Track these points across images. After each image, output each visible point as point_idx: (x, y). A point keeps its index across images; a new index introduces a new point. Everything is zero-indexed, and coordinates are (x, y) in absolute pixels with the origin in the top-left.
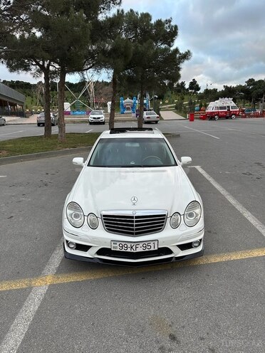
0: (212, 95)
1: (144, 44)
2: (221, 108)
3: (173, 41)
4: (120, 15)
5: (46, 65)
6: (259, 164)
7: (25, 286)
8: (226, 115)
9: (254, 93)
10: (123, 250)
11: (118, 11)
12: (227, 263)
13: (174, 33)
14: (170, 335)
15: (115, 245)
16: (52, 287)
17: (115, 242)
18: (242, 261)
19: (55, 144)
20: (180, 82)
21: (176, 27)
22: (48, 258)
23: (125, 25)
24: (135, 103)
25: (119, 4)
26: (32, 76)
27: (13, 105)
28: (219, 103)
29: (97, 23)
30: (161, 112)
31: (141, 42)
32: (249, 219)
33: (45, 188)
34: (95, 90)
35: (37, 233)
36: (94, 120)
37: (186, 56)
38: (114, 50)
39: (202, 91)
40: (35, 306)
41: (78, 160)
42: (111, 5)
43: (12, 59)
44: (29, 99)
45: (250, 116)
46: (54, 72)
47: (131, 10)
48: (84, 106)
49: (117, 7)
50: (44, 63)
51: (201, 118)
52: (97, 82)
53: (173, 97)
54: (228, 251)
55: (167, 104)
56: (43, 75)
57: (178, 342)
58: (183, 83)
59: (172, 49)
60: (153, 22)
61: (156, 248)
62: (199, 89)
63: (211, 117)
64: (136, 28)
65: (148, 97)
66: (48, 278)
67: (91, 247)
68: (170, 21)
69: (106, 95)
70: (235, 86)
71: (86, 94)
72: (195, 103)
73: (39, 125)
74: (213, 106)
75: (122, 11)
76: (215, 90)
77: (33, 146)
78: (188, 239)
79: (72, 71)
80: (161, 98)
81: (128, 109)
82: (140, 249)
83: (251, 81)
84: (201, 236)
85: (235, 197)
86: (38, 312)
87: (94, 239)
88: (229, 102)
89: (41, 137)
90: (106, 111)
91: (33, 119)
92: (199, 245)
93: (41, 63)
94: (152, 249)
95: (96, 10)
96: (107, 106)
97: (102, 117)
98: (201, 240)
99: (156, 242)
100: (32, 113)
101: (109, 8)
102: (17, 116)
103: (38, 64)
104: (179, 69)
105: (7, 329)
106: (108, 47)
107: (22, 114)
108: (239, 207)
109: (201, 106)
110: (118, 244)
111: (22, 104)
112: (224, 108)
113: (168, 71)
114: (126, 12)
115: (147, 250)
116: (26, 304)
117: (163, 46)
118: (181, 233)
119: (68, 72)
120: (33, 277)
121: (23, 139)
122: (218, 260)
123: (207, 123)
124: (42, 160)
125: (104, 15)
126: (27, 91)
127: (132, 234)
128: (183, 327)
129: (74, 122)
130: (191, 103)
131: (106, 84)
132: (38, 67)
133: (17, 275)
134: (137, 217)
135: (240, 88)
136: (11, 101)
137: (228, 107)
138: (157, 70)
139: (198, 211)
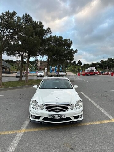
0: (87, 66)
1: (60, 47)
2: (91, 71)
3: (71, 46)
4: (51, 37)
5: (22, 54)
6: (106, 92)
7: (14, 133)
8: (93, 74)
9: (103, 66)
10: (53, 118)
11: (50, 36)
12: (93, 125)
13: (71, 43)
14: (71, 148)
15: (50, 116)
16: (25, 133)
17: (50, 115)
18: (98, 124)
19: (24, 84)
20: (74, 61)
21: (72, 41)
22: (23, 123)
23: (53, 40)
24: (56, 69)
25: (51, 33)
26: (16, 58)
27: (6, 69)
28: (90, 69)
29: (43, 40)
30: (66, 72)
31: (59, 46)
32: (102, 110)
33: (20, 99)
34: (40, 64)
35: (18, 115)
36: (39, 75)
37: (76, 51)
38: (49, 49)
39: (82, 65)
40: (19, 139)
41: (35, 87)
42: (48, 34)
43: (9, 52)
44: (12, 67)
45: (103, 74)
46: (25, 56)
47: (55, 36)
48: (35, 70)
49: (50, 35)
50: (21, 53)
51: (83, 75)
52: (41, 61)
53: (71, 67)
54: (93, 121)
55: (69, 69)
56: (21, 57)
57: (74, 150)
58: (75, 62)
59: (70, 49)
60: (63, 39)
61: (65, 117)
62: (81, 64)
63: (87, 74)
64: (57, 41)
65: (61, 66)
66: (23, 130)
67: (41, 117)
68: (69, 39)
69: (44, 66)
70: (96, 63)
71: (36, 65)
72: (80, 69)
73: (16, 77)
74: (87, 70)
75: (52, 36)
76: (88, 64)
77: (15, 84)
78: (77, 114)
79: (33, 56)
80: (66, 67)
81: (53, 71)
82: (59, 118)
83: (102, 61)
84: (82, 113)
85: (96, 103)
86: (20, 141)
87: (42, 114)
88: (94, 69)
89: (18, 81)
90: (44, 72)
91: (14, 75)
92: (82, 117)
93: (20, 53)
94: (64, 118)
95: (42, 36)
96: (45, 70)
97: (43, 74)
98: (82, 115)
99: (65, 115)
100: (13, 72)
101: (47, 35)
102: (7, 73)
103: (19, 53)
104: (73, 56)
105: (9, 146)
106: (47, 48)
107: (9, 73)
108: (98, 106)
109: (83, 70)
110: (51, 115)
111: (9, 69)
112: (92, 71)
113: (69, 57)
114: (53, 36)
115: (62, 118)
116: (15, 138)
117: (67, 48)
118: (74, 111)
119: (31, 56)
120: (17, 130)
121: (10, 82)
122: (89, 124)
123: (85, 77)
124: (18, 90)
125: (45, 37)
126: (12, 64)
127: (56, 111)
128: (76, 145)
129: (31, 76)
130: (78, 69)
131: (45, 61)
132: (19, 54)
133: (11, 129)
134: (58, 105)
135: (98, 64)
136: (5, 67)
137: (94, 71)
138: (65, 57)
139: (80, 104)
